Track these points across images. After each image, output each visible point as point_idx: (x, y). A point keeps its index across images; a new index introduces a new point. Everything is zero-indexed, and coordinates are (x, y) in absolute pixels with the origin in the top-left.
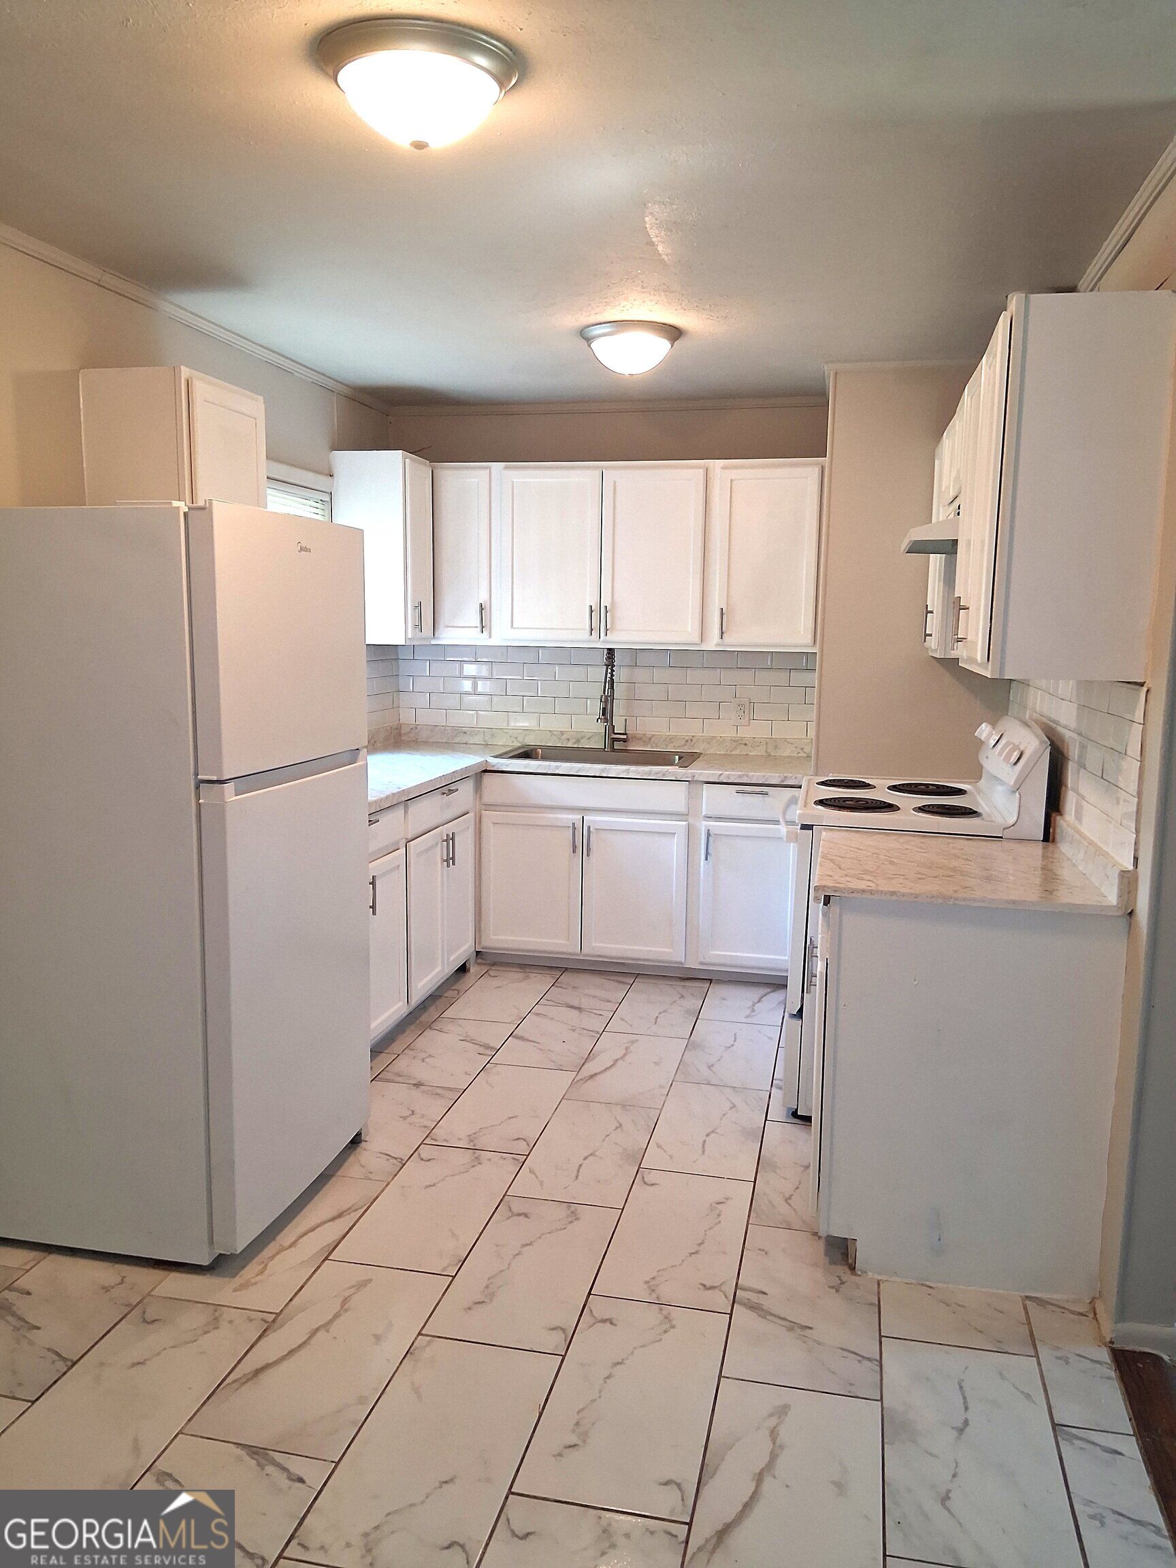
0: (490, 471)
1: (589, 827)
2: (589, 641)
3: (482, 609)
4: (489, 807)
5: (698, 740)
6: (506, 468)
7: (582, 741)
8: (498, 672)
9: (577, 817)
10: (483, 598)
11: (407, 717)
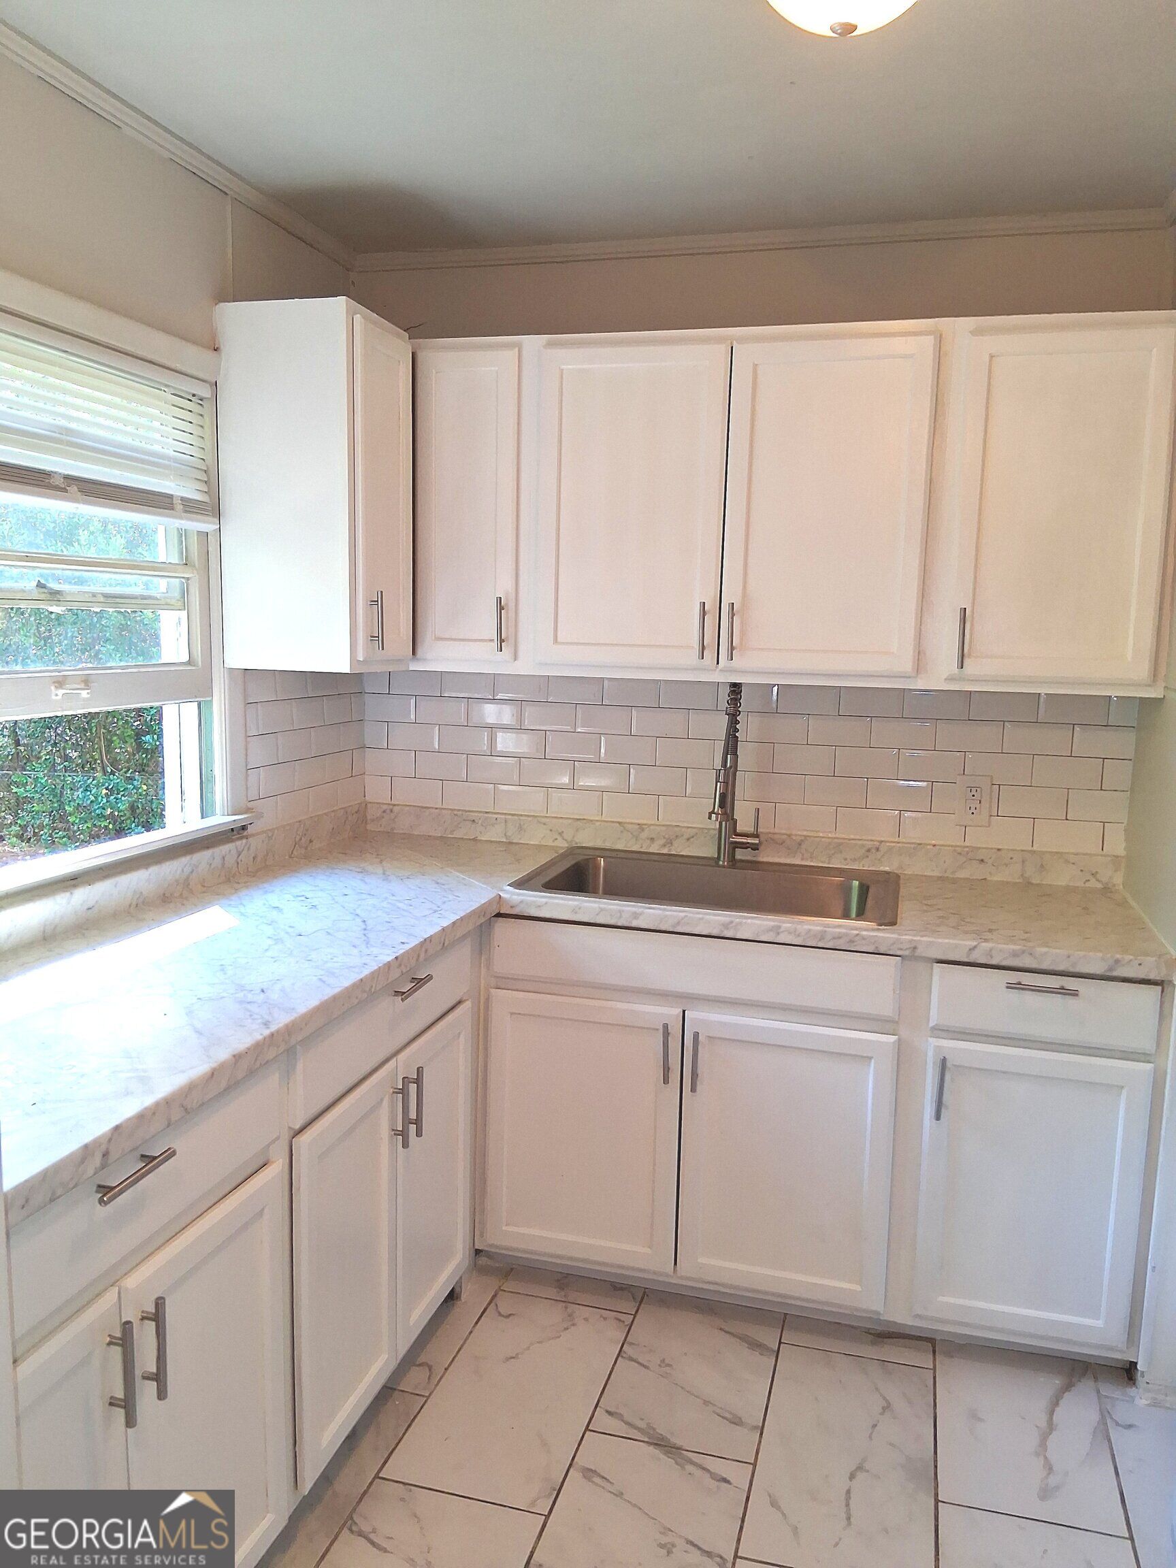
0: (520, 352)
1: (696, 1035)
2: (695, 669)
3: (502, 608)
4: (505, 982)
5: (891, 849)
6: (550, 345)
7: (676, 843)
8: (531, 715)
9: (671, 1012)
10: (503, 587)
11: (377, 791)
